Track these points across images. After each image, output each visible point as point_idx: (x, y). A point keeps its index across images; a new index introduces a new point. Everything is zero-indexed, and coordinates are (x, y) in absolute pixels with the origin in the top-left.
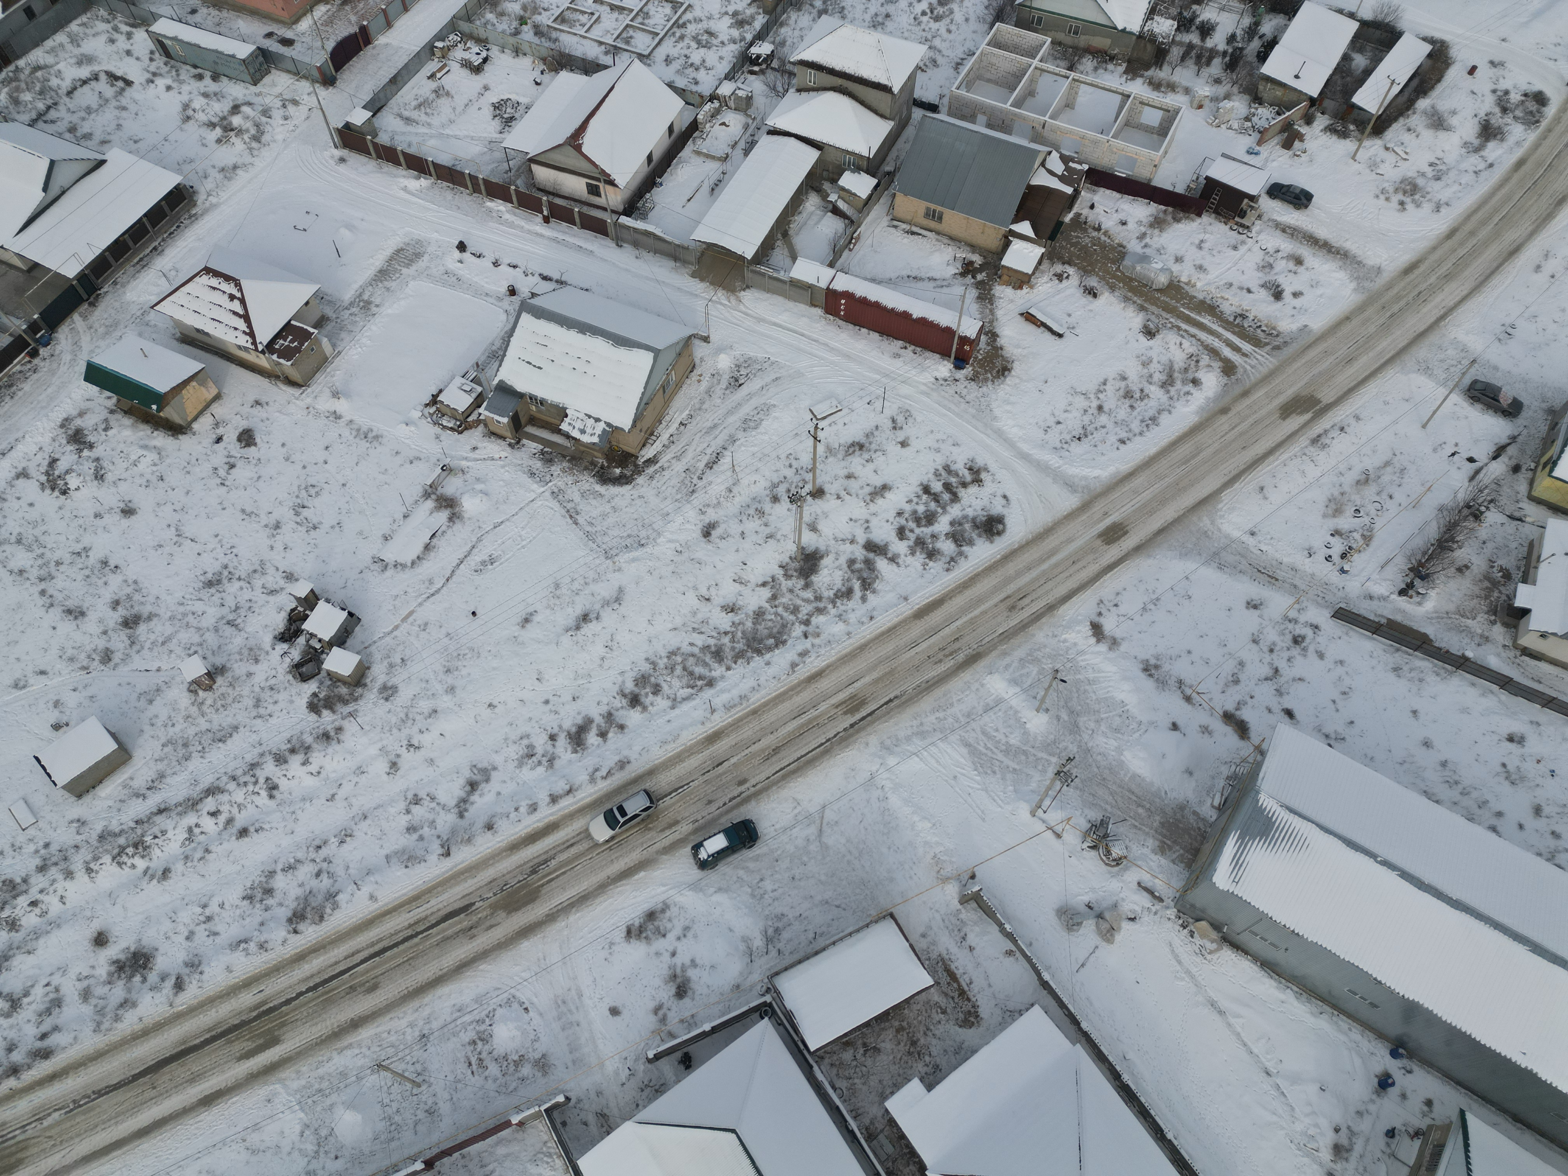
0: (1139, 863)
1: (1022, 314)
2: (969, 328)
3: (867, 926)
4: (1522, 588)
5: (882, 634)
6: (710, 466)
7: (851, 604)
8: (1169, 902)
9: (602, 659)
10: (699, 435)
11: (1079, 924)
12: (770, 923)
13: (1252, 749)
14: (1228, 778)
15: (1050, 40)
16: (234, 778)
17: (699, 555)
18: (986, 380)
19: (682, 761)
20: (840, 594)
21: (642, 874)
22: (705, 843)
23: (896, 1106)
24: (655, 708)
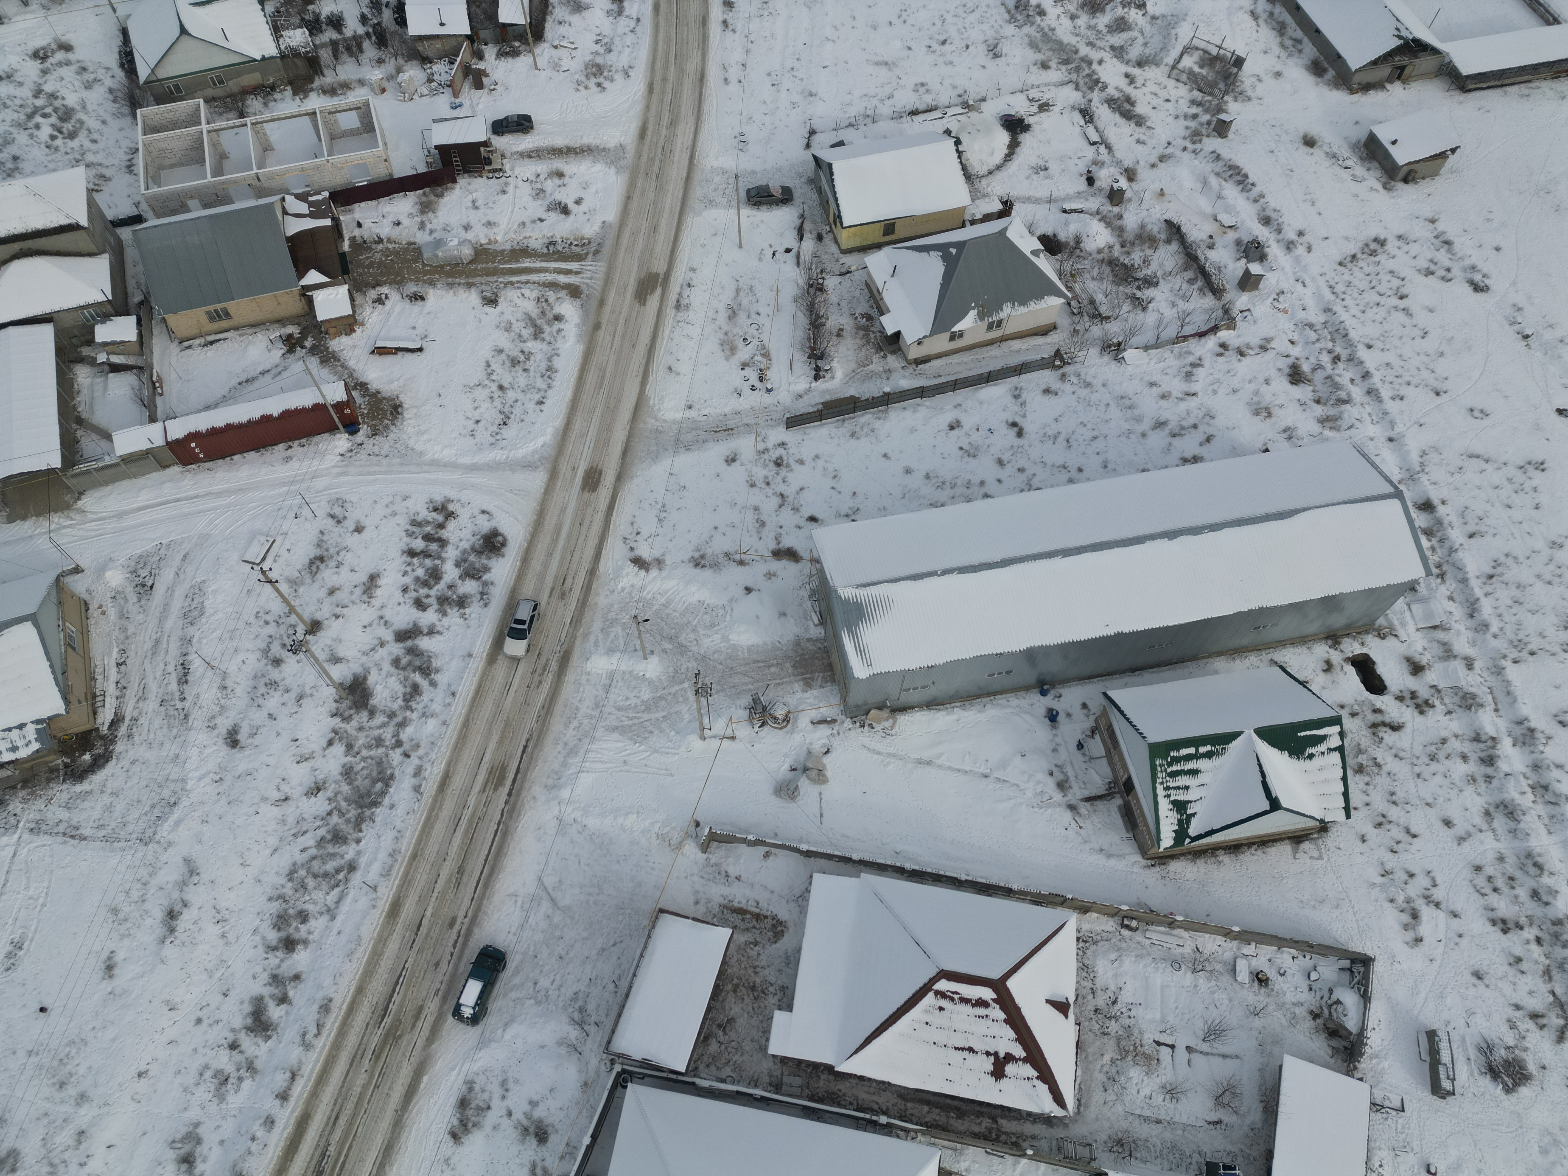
0: (801, 708)
1: (373, 352)
2: (335, 393)
3: (649, 937)
4: (883, 319)
5: (474, 700)
6: (183, 680)
7: (426, 697)
8: (840, 718)
9: (223, 936)
10: (147, 661)
11: (797, 788)
12: (571, 1010)
13: (809, 564)
14: (810, 597)
15: (201, 100)
17: (242, 767)
18: (387, 427)
19: (381, 954)
20: (408, 697)
21: (425, 1079)
22: (461, 1001)
23: (777, 1047)
24: (316, 934)
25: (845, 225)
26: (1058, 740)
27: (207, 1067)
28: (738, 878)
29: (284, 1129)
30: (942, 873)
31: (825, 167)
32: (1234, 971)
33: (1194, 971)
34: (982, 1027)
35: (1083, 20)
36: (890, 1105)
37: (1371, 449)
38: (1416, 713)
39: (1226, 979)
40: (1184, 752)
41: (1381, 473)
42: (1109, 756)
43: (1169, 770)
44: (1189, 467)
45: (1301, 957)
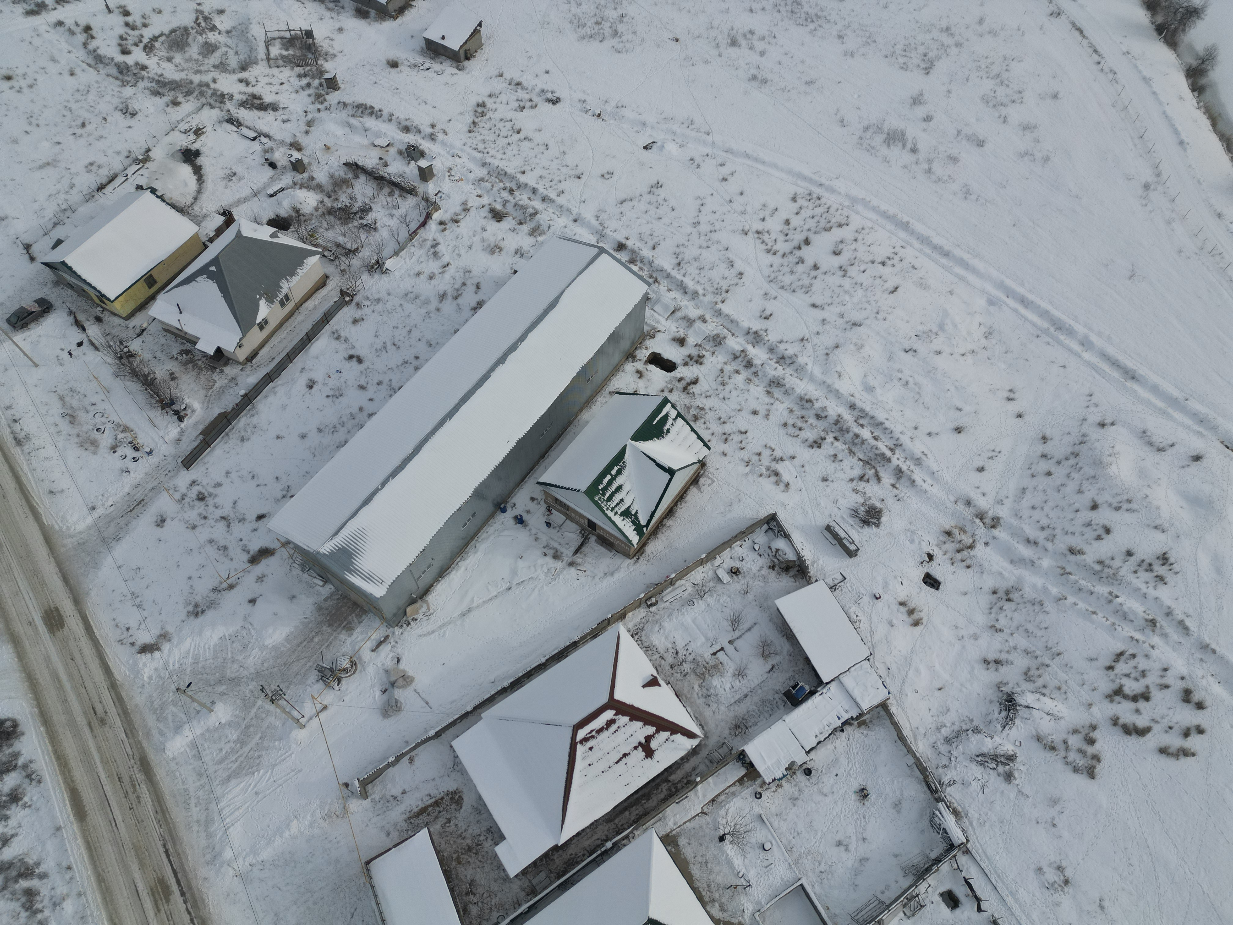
0: (357, 648)
3: (373, 887)
4: (199, 346)
7: (45, 891)
8: (389, 631)
11: (397, 701)
13: (283, 549)
14: (303, 570)
23: (514, 868)
25: (112, 298)
26: (534, 531)
28: (404, 792)
30: (529, 669)
31: (60, 267)
32: (719, 579)
33: (702, 597)
34: (621, 736)
35: (178, 58)
36: (606, 832)
37: (569, 233)
38: (699, 366)
39: (719, 587)
40: (605, 481)
41: (585, 244)
42: (568, 517)
43: (606, 498)
44: (480, 312)
45: (744, 543)
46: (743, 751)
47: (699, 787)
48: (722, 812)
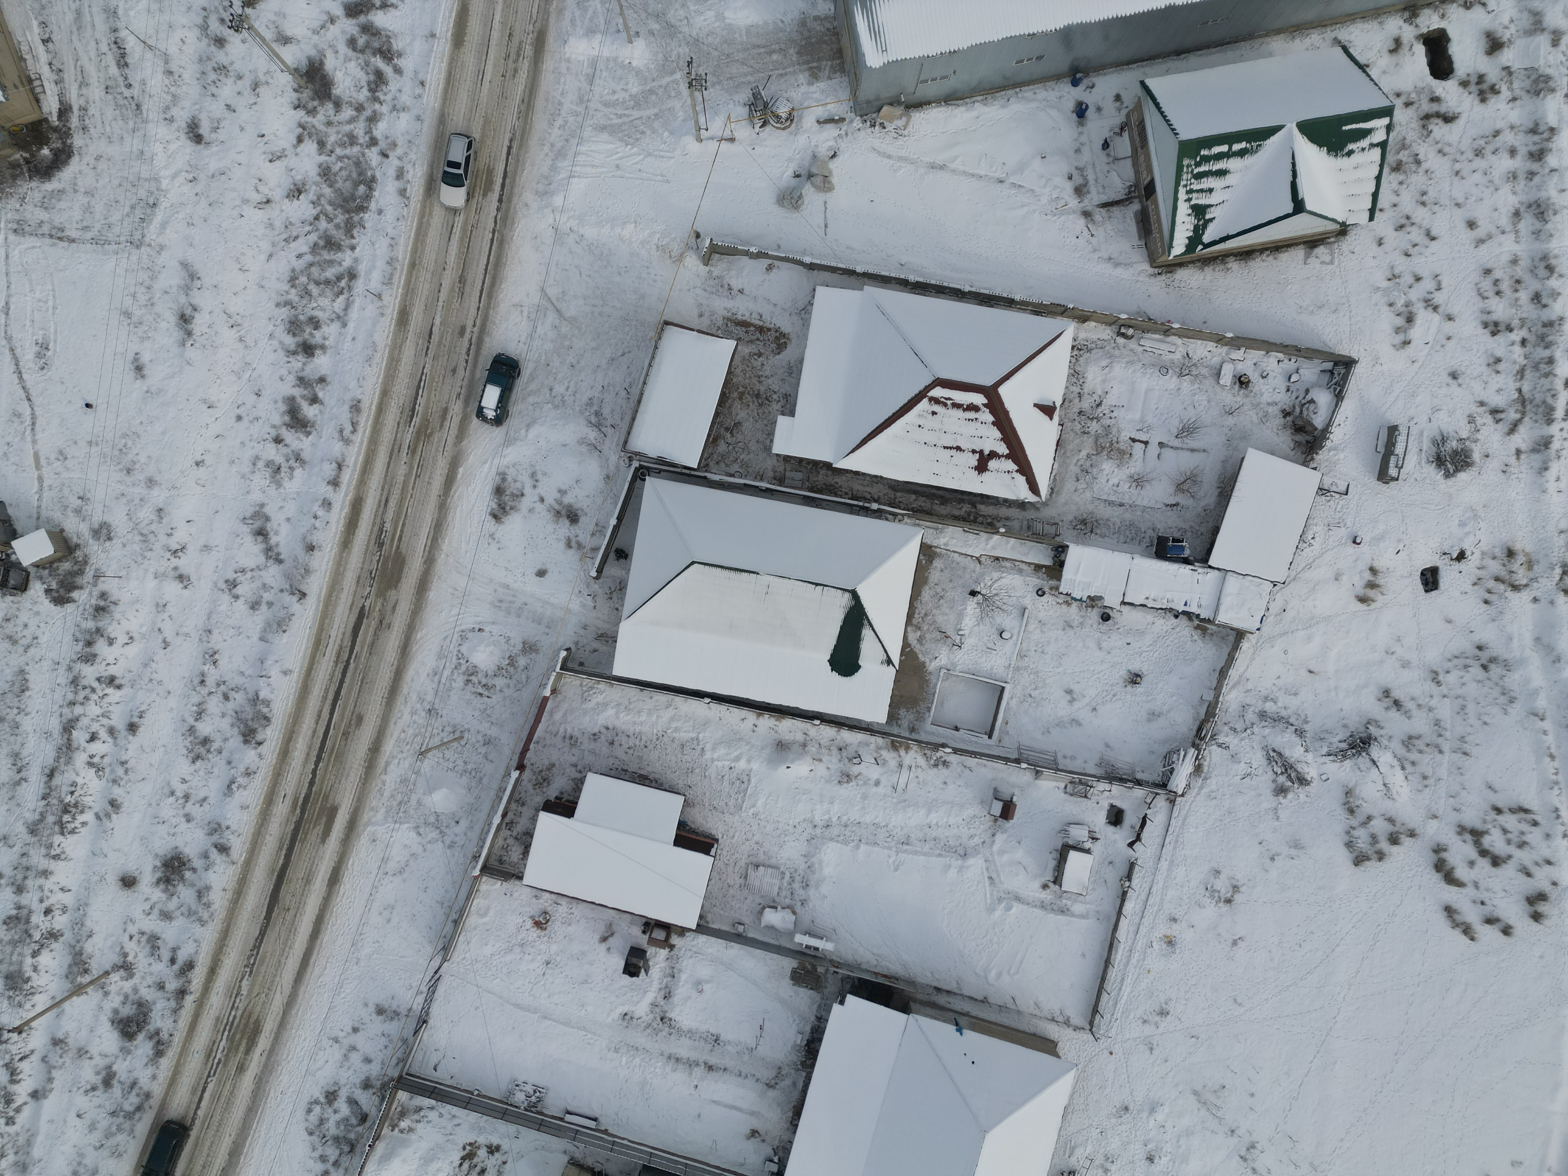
0: (806, 104)
3: (656, 348)
5: (446, 91)
6: (122, 62)
7: (392, 87)
8: (849, 116)
9: (241, 340)
10: (75, 37)
11: (800, 197)
12: (588, 414)
16: (72, 703)
17: (213, 165)
19: (399, 360)
20: (373, 86)
21: (461, 470)
22: (483, 404)
23: (780, 447)
24: (331, 339)
26: (1083, 139)
27: (257, 458)
28: (741, 291)
29: (342, 509)
30: (945, 284)
32: (1218, 374)
33: (1181, 375)
34: (971, 429)
36: (881, 494)
39: (1209, 382)
40: (1217, 150)
42: (1135, 156)
43: (1196, 171)
45: (1286, 361)
46: (1068, 546)
47: (996, 537)
48: (996, 575)
